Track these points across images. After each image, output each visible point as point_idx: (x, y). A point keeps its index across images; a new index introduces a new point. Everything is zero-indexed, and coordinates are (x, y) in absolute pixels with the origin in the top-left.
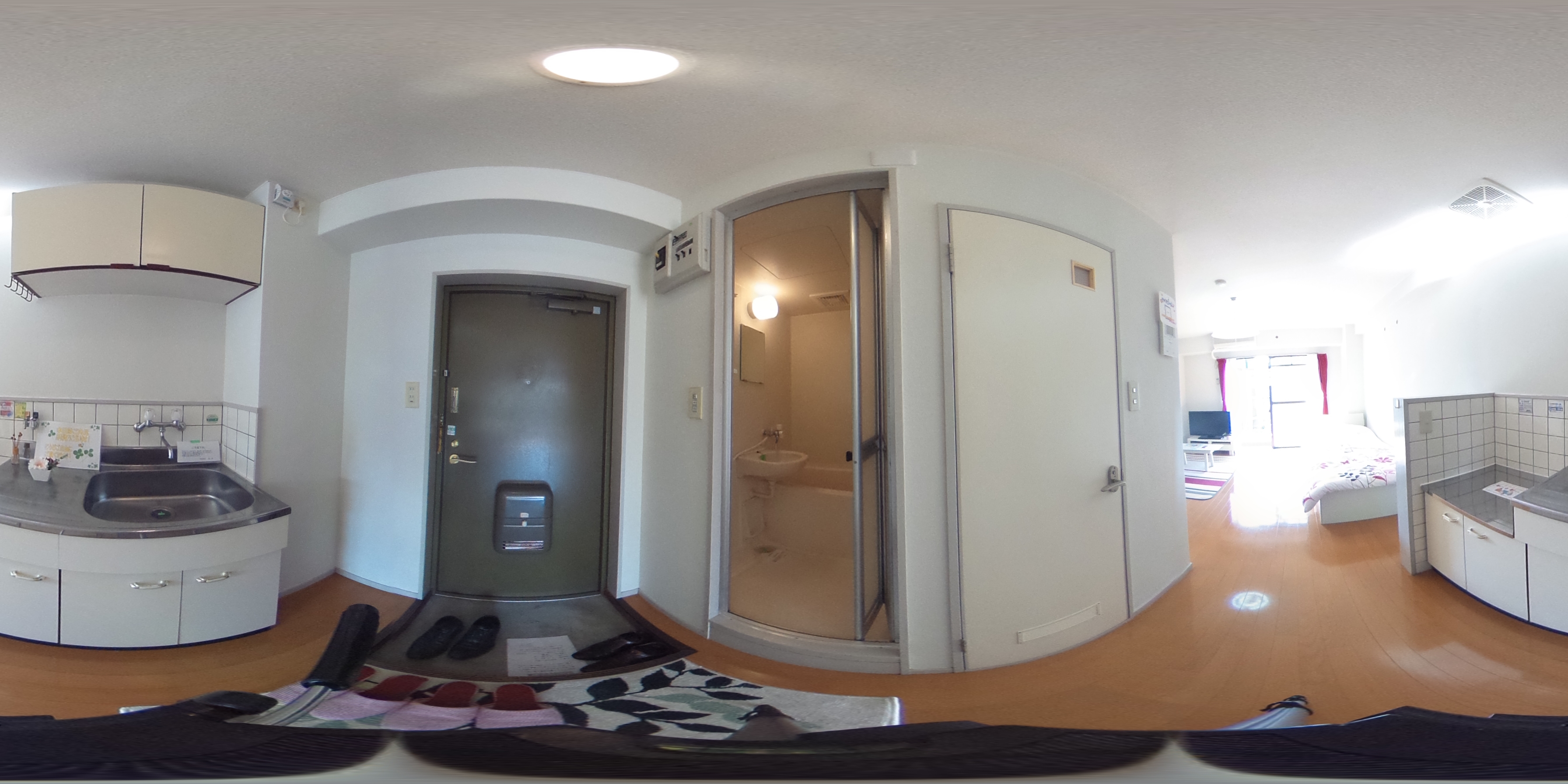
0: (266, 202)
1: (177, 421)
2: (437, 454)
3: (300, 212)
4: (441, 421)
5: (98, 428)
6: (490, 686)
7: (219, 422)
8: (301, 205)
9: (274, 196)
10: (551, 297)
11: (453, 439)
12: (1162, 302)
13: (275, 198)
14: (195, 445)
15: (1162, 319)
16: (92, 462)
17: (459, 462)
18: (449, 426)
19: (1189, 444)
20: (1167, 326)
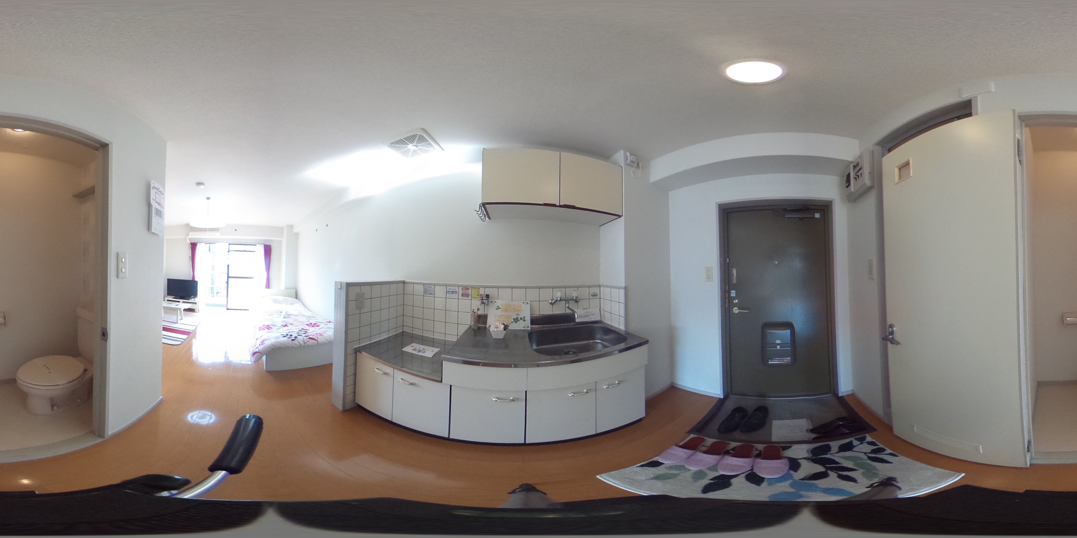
0: (622, 164)
1: (576, 297)
2: (725, 308)
3: (640, 169)
4: (727, 288)
5: (527, 303)
6: (760, 447)
7: (599, 296)
8: (640, 164)
9: (626, 160)
10: (785, 210)
11: (734, 298)
12: (153, 189)
13: (627, 161)
14: (586, 311)
15: (152, 202)
16: (525, 325)
17: (739, 312)
18: (732, 291)
19: (166, 301)
20: (157, 209)
